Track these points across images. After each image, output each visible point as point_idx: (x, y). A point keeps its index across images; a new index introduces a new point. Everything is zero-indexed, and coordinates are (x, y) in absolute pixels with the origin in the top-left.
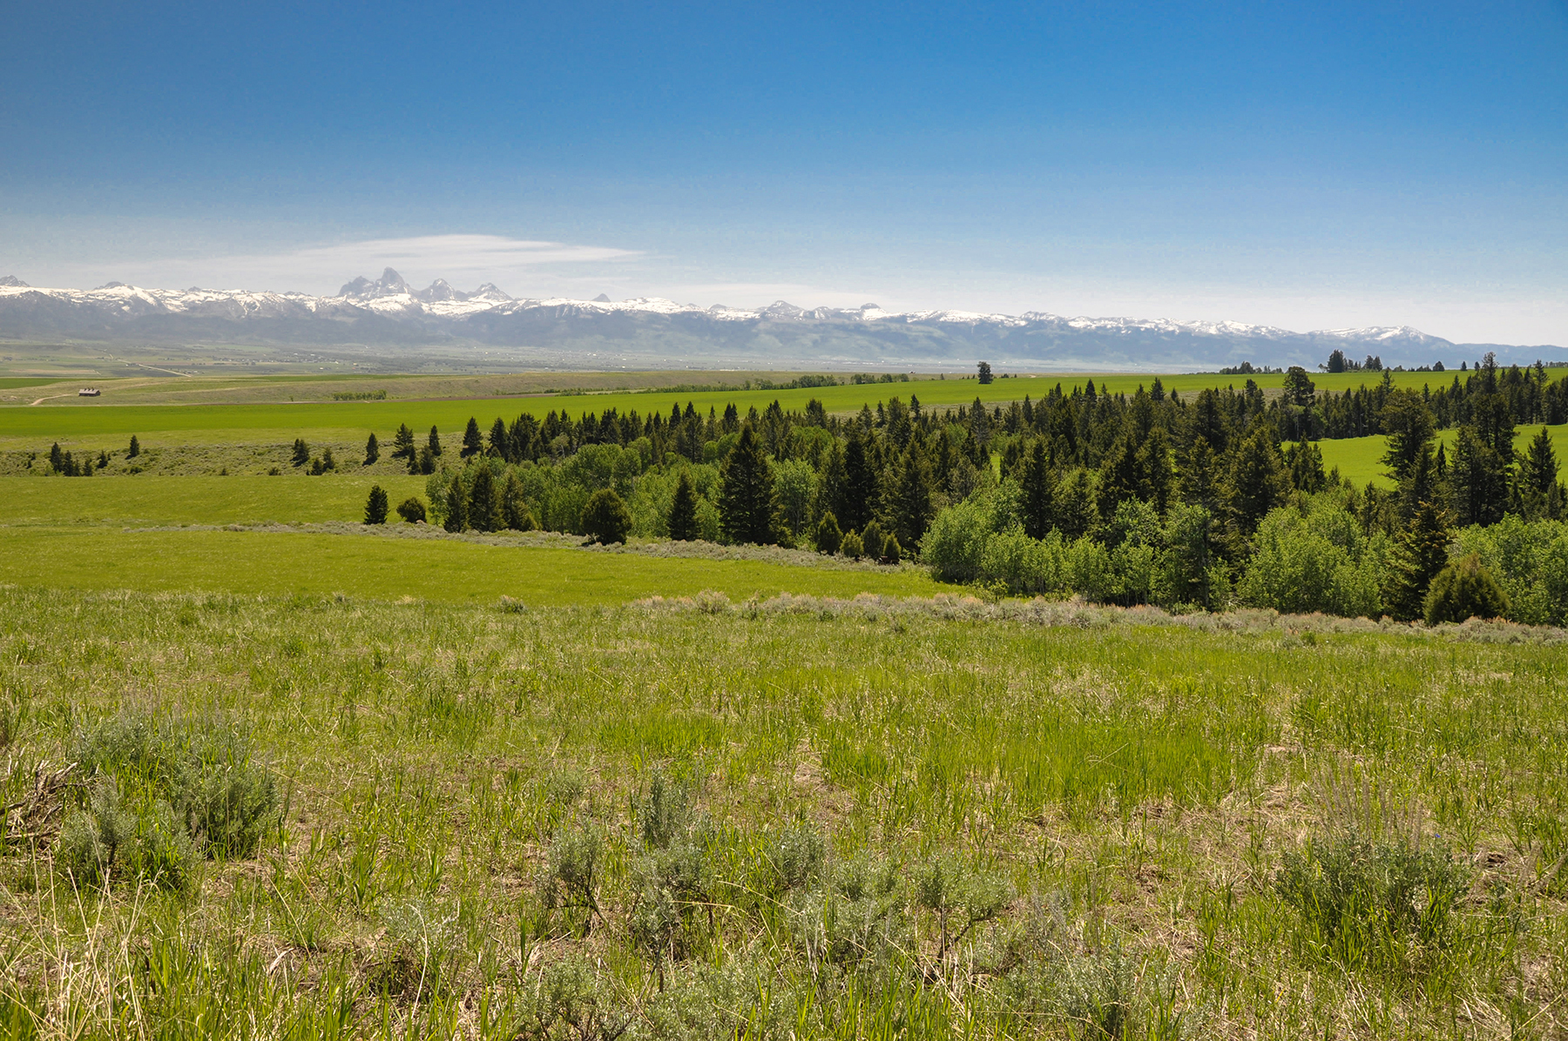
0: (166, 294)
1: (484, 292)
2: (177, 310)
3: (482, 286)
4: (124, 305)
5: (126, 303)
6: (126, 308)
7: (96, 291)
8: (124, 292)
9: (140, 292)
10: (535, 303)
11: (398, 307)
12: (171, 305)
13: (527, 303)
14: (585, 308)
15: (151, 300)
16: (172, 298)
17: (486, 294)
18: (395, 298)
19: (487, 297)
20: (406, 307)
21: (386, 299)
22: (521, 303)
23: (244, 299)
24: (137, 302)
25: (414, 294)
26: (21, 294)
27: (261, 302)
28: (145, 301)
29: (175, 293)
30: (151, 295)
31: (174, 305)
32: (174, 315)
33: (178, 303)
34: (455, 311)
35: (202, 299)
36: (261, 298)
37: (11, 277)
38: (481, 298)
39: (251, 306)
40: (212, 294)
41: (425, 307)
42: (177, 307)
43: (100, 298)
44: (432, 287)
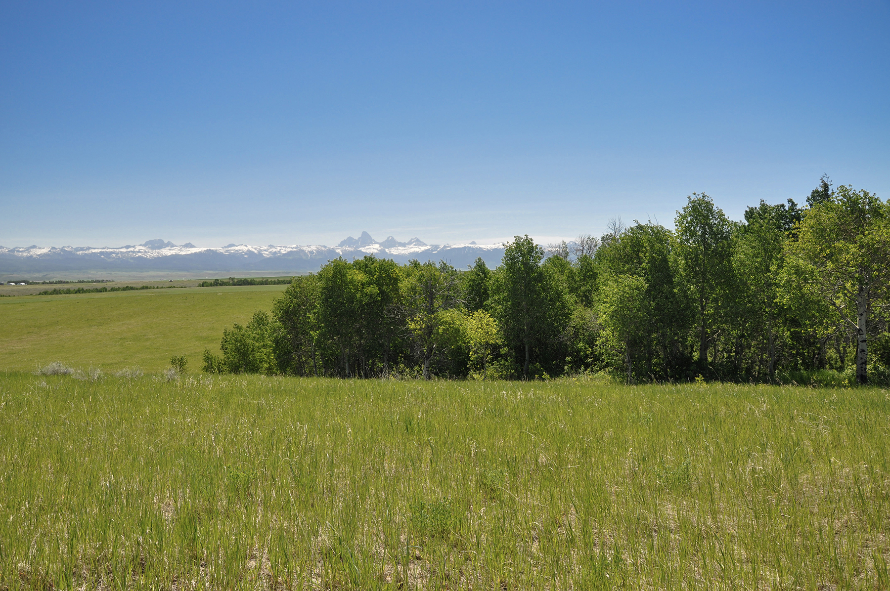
0: (261, 249)
1: (413, 242)
2: (268, 256)
3: (412, 239)
4: (245, 255)
5: (246, 254)
6: (246, 256)
7: (230, 249)
8: (245, 249)
9: (250, 247)
10: (448, 247)
11: (376, 251)
12: (265, 254)
13: (445, 247)
14: (477, 248)
15: (256, 252)
16: (265, 250)
17: (414, 243)
18: (371, 246)
19: (414, 245)
20: (379, 250)
21: (367, 247)
22: (442, 247)
23: (307, 249)
24: (250, 253)
25: (381, 244)
26: (205, 251)
27: (316, 250)
28: (253, 252)
29: (266, 248)
30: (255, 249)
31: (266, 254)
32: (269, 259)
33: (267, 253)
34: (403, 252)
35: (279, 250)
36: (315, 249)
37: (189, 243)
38: (411, 246)
39: (312, 252)
40: (282, 248)
41: (387, 250)
42: (267, 254)
43: (232, 252)
44: (386, 241)
